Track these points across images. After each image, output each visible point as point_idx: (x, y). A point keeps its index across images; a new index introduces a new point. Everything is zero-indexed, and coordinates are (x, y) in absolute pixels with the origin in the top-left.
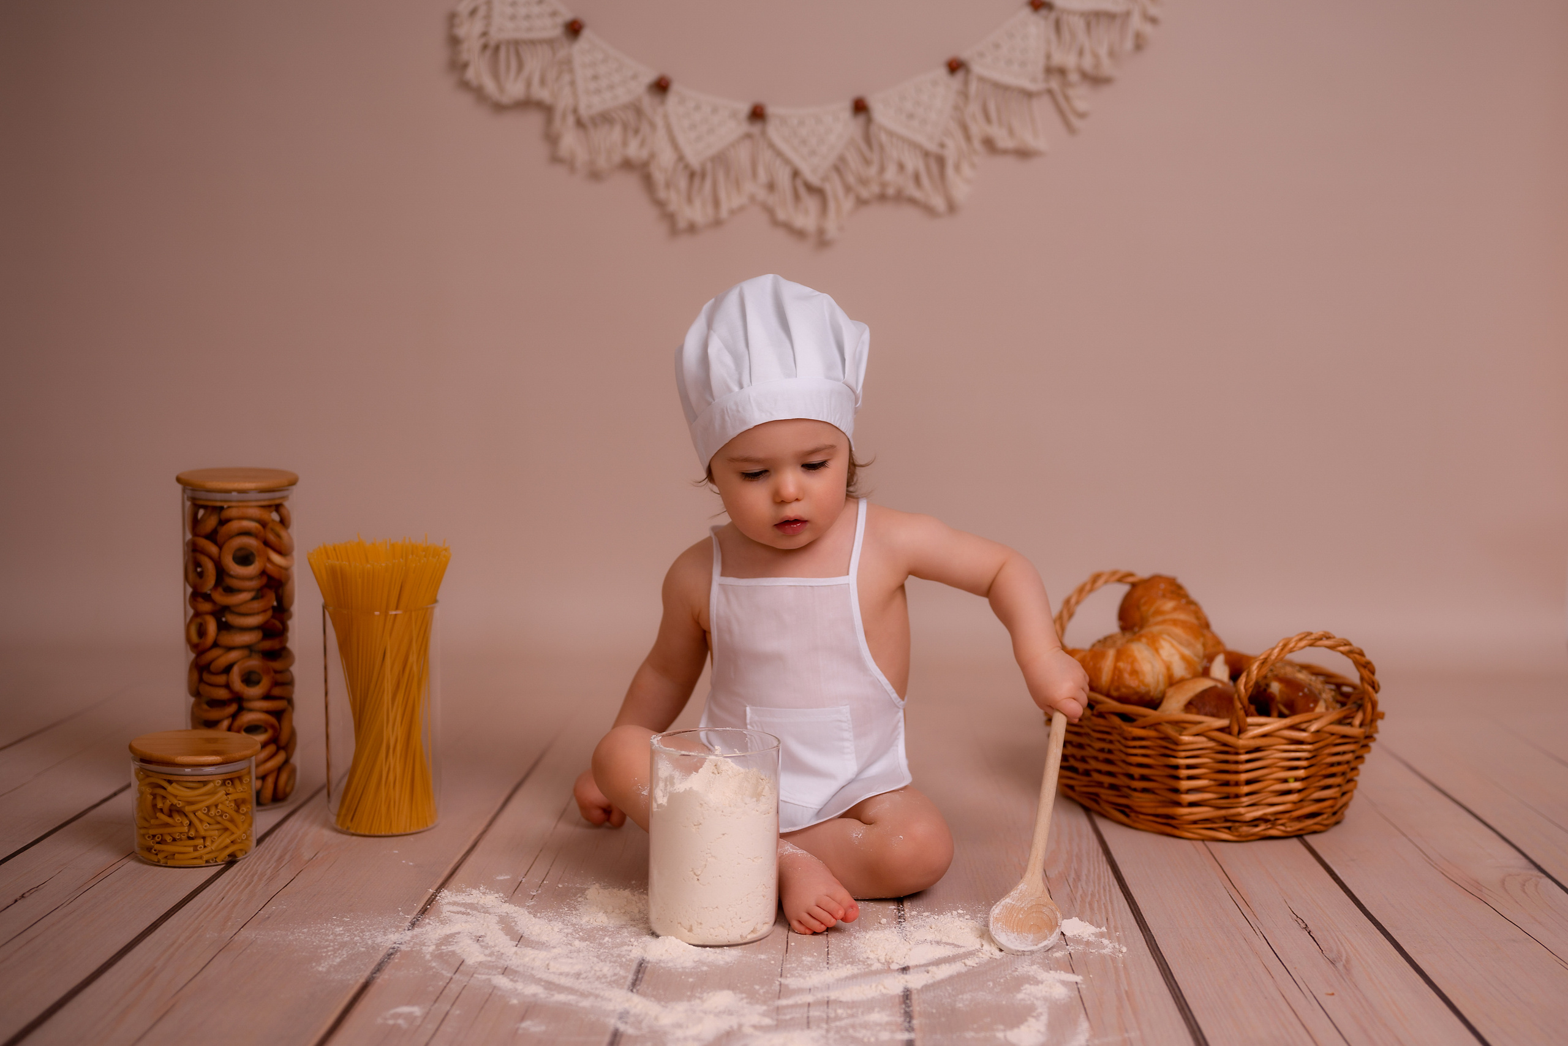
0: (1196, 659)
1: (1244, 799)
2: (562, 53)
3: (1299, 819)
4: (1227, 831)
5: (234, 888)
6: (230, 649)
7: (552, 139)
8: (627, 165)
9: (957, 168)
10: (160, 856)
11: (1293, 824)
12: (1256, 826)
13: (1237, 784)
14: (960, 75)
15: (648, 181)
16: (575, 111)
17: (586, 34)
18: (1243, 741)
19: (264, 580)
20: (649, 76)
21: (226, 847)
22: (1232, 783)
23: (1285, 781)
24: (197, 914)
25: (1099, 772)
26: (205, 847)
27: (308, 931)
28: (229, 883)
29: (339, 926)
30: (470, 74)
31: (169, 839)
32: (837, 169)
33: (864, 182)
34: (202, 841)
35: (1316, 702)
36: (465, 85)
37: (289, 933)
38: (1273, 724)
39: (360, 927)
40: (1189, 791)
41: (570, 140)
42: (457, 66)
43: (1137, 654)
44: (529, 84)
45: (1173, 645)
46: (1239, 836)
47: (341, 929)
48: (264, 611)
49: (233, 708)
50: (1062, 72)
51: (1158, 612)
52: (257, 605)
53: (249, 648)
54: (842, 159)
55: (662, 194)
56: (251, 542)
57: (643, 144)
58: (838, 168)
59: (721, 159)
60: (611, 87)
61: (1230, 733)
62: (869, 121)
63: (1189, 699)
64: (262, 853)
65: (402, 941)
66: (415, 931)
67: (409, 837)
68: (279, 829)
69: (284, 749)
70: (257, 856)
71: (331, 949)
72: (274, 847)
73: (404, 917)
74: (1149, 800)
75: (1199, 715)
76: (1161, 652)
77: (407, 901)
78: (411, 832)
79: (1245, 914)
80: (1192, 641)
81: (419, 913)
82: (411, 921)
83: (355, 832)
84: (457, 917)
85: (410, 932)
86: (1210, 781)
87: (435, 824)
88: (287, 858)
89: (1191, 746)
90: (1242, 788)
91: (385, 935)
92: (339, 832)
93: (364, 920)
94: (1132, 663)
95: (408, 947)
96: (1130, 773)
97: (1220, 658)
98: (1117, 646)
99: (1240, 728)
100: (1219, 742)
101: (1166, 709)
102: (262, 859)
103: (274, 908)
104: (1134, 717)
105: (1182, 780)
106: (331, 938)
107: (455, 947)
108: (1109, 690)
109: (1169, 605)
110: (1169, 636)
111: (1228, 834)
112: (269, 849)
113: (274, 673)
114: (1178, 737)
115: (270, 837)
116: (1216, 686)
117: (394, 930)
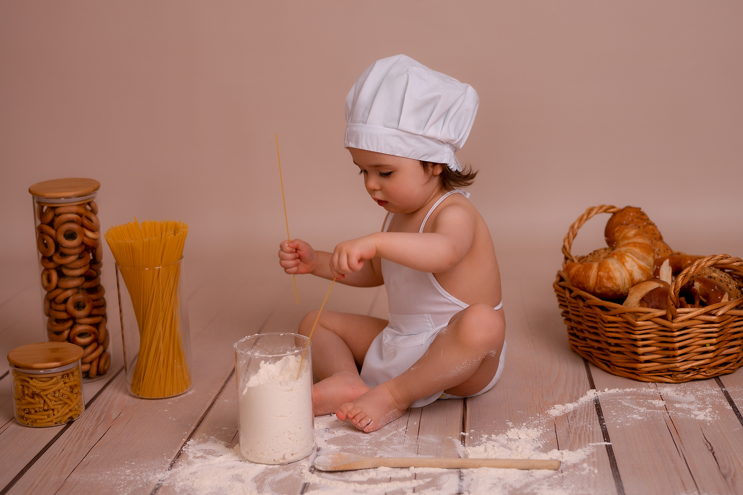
0: (648, 267)
1: (679, 358)
3: (715, 367)
4: (669, 377)
5: (70, 441)
6: (67, 289)
10: (28, 421)
11: (711, 371)
12: (688, 373)
13: (673, 349)
18: (675, 325)
19: (83, 247)
21: (67, 414)
22: (670, 349)
23: (704, 345)
24: (47, 462)
25: (591, 340)
26: (54, 415)
27: (110, 473)
28: (68, 438)
29: (128, 469)
31: (33, 411)
34: (52, 412)
35: (722, 295)
37: (99, 475)
38: (695, 311)
39: (140, 469)
40: (643, 354)
43: (611, 266)
45: (633, 260)
46: (677, 380)
47: (129, 471)
48: (85, 266)
49: (70, 323)
51: (625, 238)
52: (79, 263)
53: (77, 288)
56: (74, 227)
61: (667, 320)
63: (643, 296)
64: (88, 414)
65: (164, 478)
66: (172, 470)
67: (175, 399)
68: (99, 396)
69: (102, 344)
70: (85, 417)
71: (122, 486)
72: (95, 409)
73: (166, 460)
74: (621, 358)
75: (648, 307)
76: (626, 264)
77: (169, 448)
78: (175, 395)
79: (674, 440)
80: (646, 254)
81: (176, 457)
82: (170, 462)
83: (143, 397)
84: (197, 460)
85: (169, 471)
86: (657, 347)
87: (189, 389)
88: (102, 418)
89: (643, 327)
90: (677, 351)
91: (154, 474)
92: (134, 397)
93: (143, 463)
94: (608, 272)
95: (167, 483)
96: (609, 342)
97: (667, 262)
98: (601, 259)
99: (673, 315)
100: (661, 324)
101: (629, 303)
102: (87, 420)
103: (92, 456)
104: (609, 309)
105: (639, 347)
106: (123, 477)
107: (194, 482)
108: (595, 289)
109: (632, 232)
110: (631, 253)
111: (670, 379)
112: (92, 412)
113: (93, 300)
114: (635, 321)
115: (94, 402)
116: (662, 286)
117: (160, 470)
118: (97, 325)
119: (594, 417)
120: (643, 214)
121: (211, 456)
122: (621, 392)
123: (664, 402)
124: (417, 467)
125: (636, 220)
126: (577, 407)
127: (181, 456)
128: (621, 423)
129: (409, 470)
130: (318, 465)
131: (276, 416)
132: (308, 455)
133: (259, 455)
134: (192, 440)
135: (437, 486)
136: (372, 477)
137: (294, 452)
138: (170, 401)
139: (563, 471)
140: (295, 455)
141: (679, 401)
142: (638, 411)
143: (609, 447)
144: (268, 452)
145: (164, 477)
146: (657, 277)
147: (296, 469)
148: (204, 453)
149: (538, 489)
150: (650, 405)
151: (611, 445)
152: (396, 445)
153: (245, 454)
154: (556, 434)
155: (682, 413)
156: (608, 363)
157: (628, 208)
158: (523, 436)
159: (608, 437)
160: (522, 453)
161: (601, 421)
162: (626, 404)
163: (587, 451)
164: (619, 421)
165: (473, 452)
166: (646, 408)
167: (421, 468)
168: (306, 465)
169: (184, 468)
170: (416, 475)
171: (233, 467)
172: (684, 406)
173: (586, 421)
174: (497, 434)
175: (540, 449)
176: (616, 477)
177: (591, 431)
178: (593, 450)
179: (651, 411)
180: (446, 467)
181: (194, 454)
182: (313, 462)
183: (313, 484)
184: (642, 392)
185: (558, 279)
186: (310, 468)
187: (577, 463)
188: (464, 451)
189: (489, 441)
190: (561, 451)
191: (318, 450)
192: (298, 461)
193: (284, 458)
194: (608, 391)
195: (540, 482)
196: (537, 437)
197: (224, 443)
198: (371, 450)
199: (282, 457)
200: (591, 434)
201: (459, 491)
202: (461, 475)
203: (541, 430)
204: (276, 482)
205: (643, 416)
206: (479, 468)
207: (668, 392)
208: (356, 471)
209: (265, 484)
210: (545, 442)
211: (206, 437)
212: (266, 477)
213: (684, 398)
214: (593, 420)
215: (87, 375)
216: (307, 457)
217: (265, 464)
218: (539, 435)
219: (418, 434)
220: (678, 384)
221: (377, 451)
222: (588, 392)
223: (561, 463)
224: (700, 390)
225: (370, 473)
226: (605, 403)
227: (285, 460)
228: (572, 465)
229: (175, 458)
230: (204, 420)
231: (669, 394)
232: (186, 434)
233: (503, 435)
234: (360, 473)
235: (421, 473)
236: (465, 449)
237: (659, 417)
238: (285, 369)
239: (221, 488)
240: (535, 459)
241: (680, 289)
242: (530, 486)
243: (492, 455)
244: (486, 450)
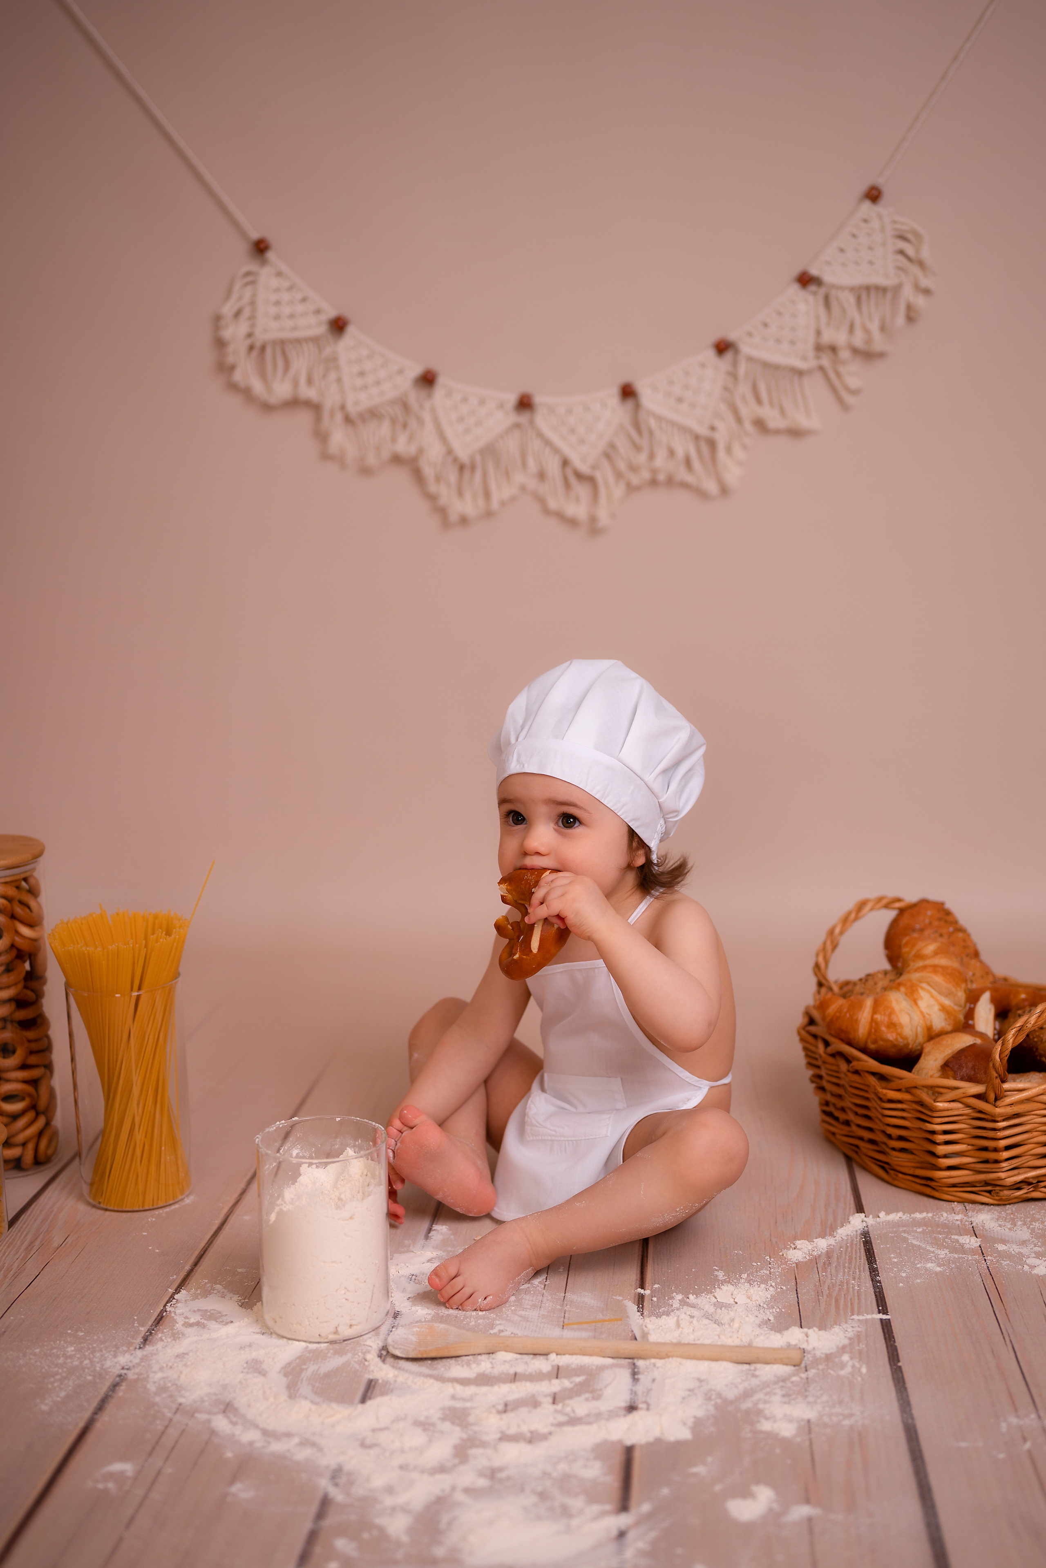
0: (956, 1008)
1: (1004, 1164)
2: (328, 351)
4: (988, 1194)
7: (322, 437)
8: (397, 460)
9: (729, 450)
12: (1019, 1189)
13: (996, 1150)
14: (729, 356)
15: (418, 475)
16: (343, 408)
17: (351, 330)
18: (1000, 1110)
19: (14, 953)
20: (415, 370)
22: (990, 1149)
25: (859, 1126)
27: (40, 1352)
29: (71, 1344)
30: (238, 376)
32: (607, 456)
33: (633, 468)
36: (233, 387)
37: (21, 1355)
39: (92, 1344)
40: (945, 1156)
41: (339, 437)
42: (225, 369)
43: (894, 1005)
44: (296, 383)
45: (932, 996)
46: (1000, 1200)
47: (73, 1348)
48: (16, 984)
50: (833, 349)
51: (919, 956)
52: (7, 979)
53: (3, 1019)
54: (612, 445)
55: (432, 488)
57: (411, 438)
58: (609, 454)
59: (490, 451)
60: (378, 383)
61: (987, 1101)
62: (638, 406)
63: (946, 1058)
64: (13, 1237)
65: (131, 1365)
66: (146, 1349)
67: (161, 1212)
68: (35, 1204)
69: (44, 1113)
70: (7, 1243)
71: (58, 1377)
72: (26, 1228)
73: (137, 1329)
74: (907, 1160)
75: (955, 1079)
76: (920, 1003)
77: (144, 1305)
78: (162, 1205)
79: (996, 1313)
80: (954, 986)
81: (154, 1322)
82: (144, 1334)
83: (108, 1207)
84: (189, 1330)
85: (141, 1350)
86: (969, 1145)
87: (186, 1194)
88: (37, 1245)
89: (947, 1112)
90: (1001, 1153)
91: (115, 1356)
92: (94, 1206)
93: (98, 1333)
94: (890, 1015)
95: (135, 1374)
96: (888, 1132)
97: (986, 997)
98: (878, 990)
99: (997, 1095)
100: (975, 1109)
101: (923, 1069)
102: (10, 1249)
103: (12, 1318)
104: (889, 1077)
105: (938, 1144)
106: (61, 1361)
107: (181, 1372)
108: (866, 1042)
109: (930, 948)
110: (928, 984)
111: (988, 1197)
112: (21, 1232)
113: (29, 1041)
114: (933, 1102)
115: (24, 1214)
116: (978, 1041)
117: (125, 1348)
118: (34, 1083)
119: (862, 1265)
120: (948, 913)
121: (214, 1322)
122: (908, 1218)
123: (978, 1240)
124: (561, 1354)
125: (936, 923)
126: (834, 1246)
127: (164, 1322)
128: (907, 1277)
129: (547, 1359)
130: (394, 1347)
131: (324, 1262)
132: (379, 1325)
133: (295, 1325)
134: (183, 1292)
135: (593, 1391)
136: (484, 1371)
137: (353, 1322)
138: (152, 1217)
139: (808, 1367)
140: (355, 1327)
141: (1003, 1238)
142: (935, 1256)
143: (886, 1322)
144: (309, 1321)
145: (131, 1361)
146: (971, 1022)
147: (357, 1352)
148: (201, 1318)
149: (765, 1402)
150: (955, 1245)
151: (889, 1319)
152: (528, 1310)
153: (270, 1323)
154: (797, 1296)
155: (1009, 1262)
156: (885, 1166)
157: (924, 902)
158: (741, 1299)
159: (884, 1303)
160: (740, 1331)
161: (874, 1272)
162: (915, 1242)
163: (849, 1330)
164: (904, 1275)
165: (657, 1327)
166: (948, 1250)
167: (567, 1356)
168: (374, 1344)
169: (166, 1346)
170: (558, 1369)
171: (250, 1346)
172: (1012, 1249)
173: (849, 1272)
174: (697, 1294)
175: (771, 1323)
176: (899, 1382)
177: (856, 1292)
178: (859, 1329)
179: (956, 1256)
180: (610, 1356)
181: (184, 1317)
182: (386, 1340)
183: (383, 1381)
184: (941, 1220)
185: (806, 1020)
186: (380, 1350)
187: (831, 1354)
188: (642, 1324)
189: (685, 1307)
190: (805, 1330)
191: (396, 1315)
192: (361, 1336)
193: (336, 1332)
194: (885, 1216)
195: (768, 1390)
196: (765, 1301)
197: (238, 1298)
198: (484, 1319)
199: (333, 1330)
200: (856, 1298)
201: (630, 1402)
202: (636, 1370)
203: (771, 1289)
204: (321, 1375)
205: (944, 1265)
206: (667, 1360)
207: (984, 1222)
208: (458, 1359)
209: (302, 1380)
210: (778, 1310)
211: (208, 1285)
212: (304, 1367)
213: (1012, 1234)
214: (859, 1272)
215: (16, 1165)
216: (376, 1329)
217: (303, 1341)
218: (769, 1296)
219: (566, 1290)
220: (1002, 1207)
221: (494, 1320)
222: (851, 1218)
223: (806, 1352)
224: (1038, 1220)
225: (480, 1364)
226: (879, 1238)
227: (339, 1334)
228: (823, 1356)
229: (152, 1324)
230: (207, 1253)
231: (987, 1226)
232: (174, 1280)
233: (709, 1296)
234: (464, 1363)
235: (568, 1366)
236: (644, 1321)
237: (970, 1269)
238: (342, 1178)
239: (226, 1385)
240: (761, 1345)
241: (1010, 1051)
242: (752, 1396)
243: (688, 1334)
244: (678, 1325)
